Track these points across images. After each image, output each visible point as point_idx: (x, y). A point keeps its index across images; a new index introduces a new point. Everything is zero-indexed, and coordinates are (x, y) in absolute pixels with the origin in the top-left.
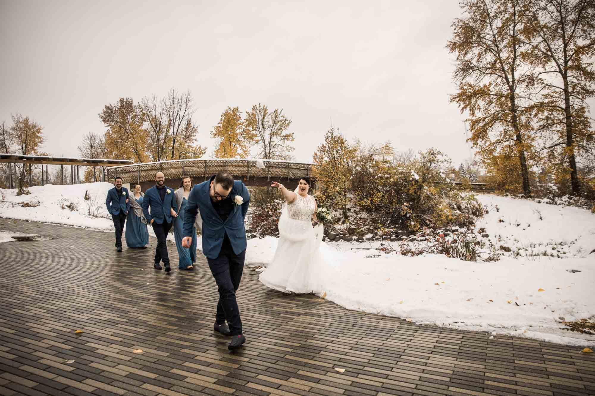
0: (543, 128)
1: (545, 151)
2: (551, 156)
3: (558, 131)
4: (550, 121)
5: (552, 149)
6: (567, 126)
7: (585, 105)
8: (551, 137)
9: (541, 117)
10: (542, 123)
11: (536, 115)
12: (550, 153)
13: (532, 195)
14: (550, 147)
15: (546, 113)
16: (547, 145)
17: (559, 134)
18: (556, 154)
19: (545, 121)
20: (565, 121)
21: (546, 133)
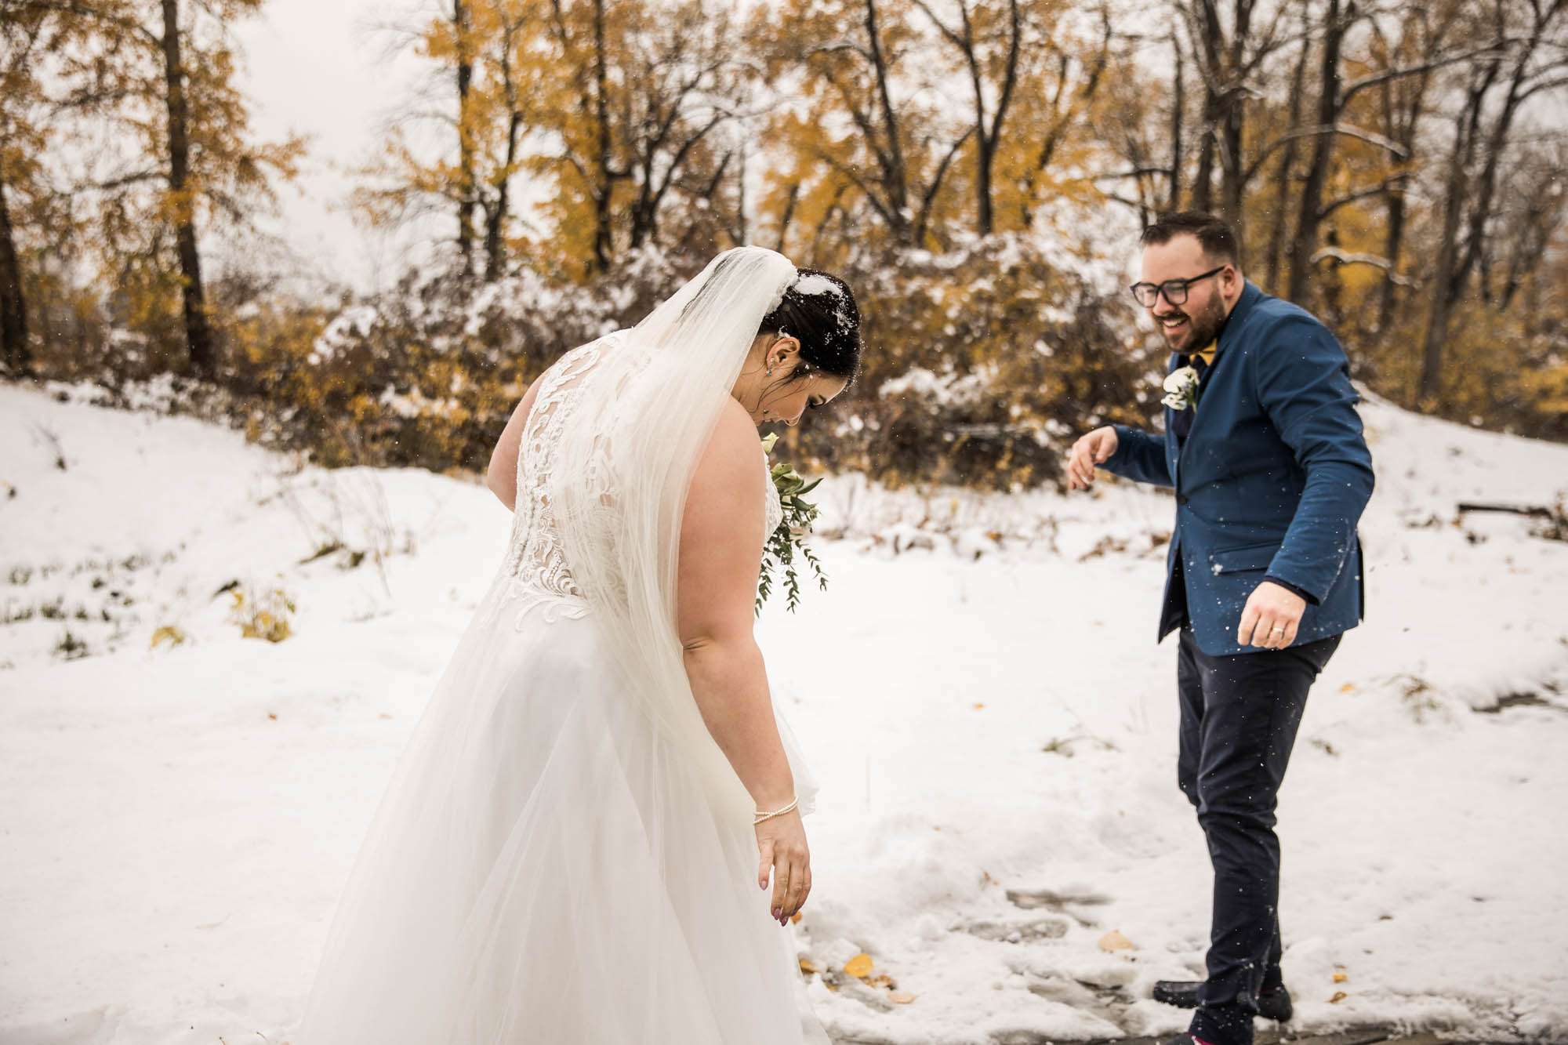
0: (85, 100)
1: (94, 196)
2: (115, 221)
3: (140, 126)
4: (110, 80)
5: (115, 193)
6: (171, 109)
7: (230, 45)
8: (113, 142)
9: (77, 56)
10: (78, 80)
11: (54, 45)
12: (110, 208)
13: (39, 368)
14: (110, 185)
15: (96, 44)
16: (101, 175)
17: (146, 139)
18: (130, 212)
19: (93, 75)
20: (163, 88)
21: (95, 125)
